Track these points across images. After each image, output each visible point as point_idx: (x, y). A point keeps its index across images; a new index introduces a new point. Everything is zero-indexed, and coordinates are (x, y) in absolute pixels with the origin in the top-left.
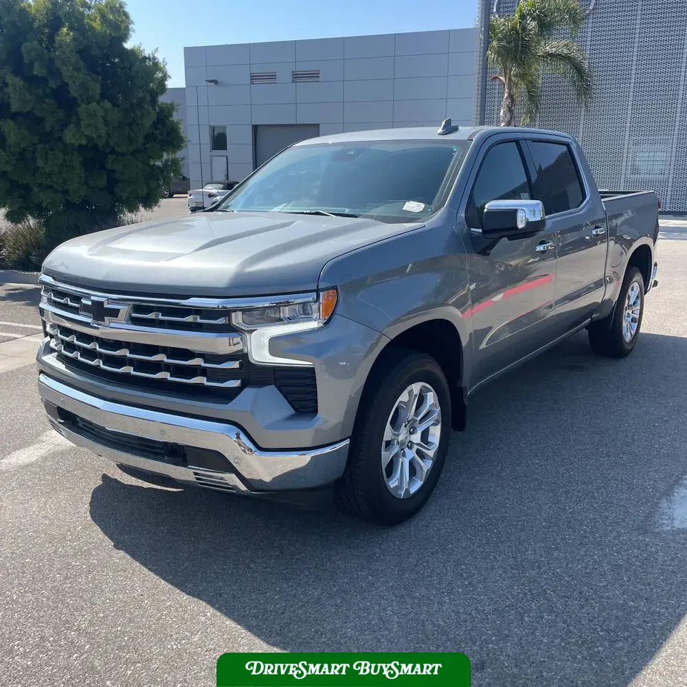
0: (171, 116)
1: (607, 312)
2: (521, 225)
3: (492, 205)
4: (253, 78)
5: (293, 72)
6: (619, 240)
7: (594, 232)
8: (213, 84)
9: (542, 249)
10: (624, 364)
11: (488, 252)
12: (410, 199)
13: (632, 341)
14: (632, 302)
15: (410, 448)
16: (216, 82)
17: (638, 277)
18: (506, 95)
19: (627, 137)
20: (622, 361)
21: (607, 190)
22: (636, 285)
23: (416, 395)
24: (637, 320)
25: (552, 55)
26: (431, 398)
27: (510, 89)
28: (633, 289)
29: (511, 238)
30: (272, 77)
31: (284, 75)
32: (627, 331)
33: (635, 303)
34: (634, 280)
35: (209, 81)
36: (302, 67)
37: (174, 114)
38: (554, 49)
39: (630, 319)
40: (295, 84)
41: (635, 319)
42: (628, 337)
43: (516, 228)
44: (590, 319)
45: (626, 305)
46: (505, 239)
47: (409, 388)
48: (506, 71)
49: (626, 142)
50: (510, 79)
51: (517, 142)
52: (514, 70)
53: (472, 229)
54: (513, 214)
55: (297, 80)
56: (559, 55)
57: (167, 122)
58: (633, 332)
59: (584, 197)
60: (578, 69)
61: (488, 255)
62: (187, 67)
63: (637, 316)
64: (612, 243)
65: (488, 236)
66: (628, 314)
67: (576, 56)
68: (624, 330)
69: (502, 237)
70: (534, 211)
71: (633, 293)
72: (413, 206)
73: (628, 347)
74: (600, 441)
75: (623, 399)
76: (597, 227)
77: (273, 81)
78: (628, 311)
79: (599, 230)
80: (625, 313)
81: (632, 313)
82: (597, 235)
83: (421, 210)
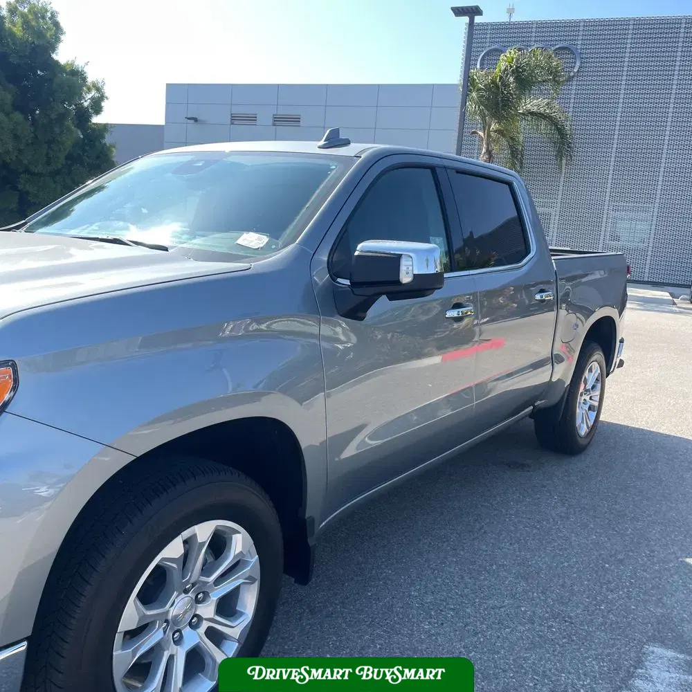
0: (103, 137)
1: (555, 398)
2: (406, 278)
3: (366, 246)
4: (234, 119)
5: (274, 115)
6: (574, 308)
7: (538, 297)
8: (192, 121)
9: (456, 315)
10: (577, 464)
11: (360, 314)
12: (249, 230)
13: (588, 434)
14: (589, 387)
15: (195, 627)
16: (196, 120)
17: (598, 356)
18: (484, 150)
19: (607, 203)
20: (574, 460)
21: (569, 249)
22: (595, 366)
23: (203, 544)
24: (596, 409)
25: (532, 114)
26: (240, 542)
27: (488, 144)
28: (590, 370)
29: (393, 296)
30: (253, 119)
31: (265, 118)
32: (582, 422)
33: (593, 387)
34: (594, 358)
35: (189, 119)
36: (283, 111)
37: (107, 135)
38: (535, 108)
39: (586, 408)
40: (274, 127)
41: (594, 406)
42: (583, 430)
43: (398, 282)
44: (532, 407)
45: (581, 389)
46: (384, 297)
47: (186, 534)
48: (485, 126)
49: (606, 208)
50: (489, 136)
51: (433, 168)
52: (494, 126)
53: (339, 280)
54: (394, 261)
55: (277, 123)
56: (540, 113)
57: (97, 143)
58: (591, 423)
59: (528, 252)
60: (560, 131)
61: (362, 319)
62: (167, 103)
63: (596, 404)
64: (563, 312)
65: (357, 291)
66: (585, 400)
67: (558, 117)
68: (578, 421)
69: (380, 294)
70: (427, 260)
71: (590, 376)
72: (253, 240)
73: (583, 442)
74: (525, 592)
75: (568, 518)
76: (542, 291)
77: (253, 123)
78: (584, 397)
79: (544, 294)
80: (580, 399)
81: (591, 398)
82: (542, 301)
83: (262, 245)
